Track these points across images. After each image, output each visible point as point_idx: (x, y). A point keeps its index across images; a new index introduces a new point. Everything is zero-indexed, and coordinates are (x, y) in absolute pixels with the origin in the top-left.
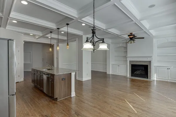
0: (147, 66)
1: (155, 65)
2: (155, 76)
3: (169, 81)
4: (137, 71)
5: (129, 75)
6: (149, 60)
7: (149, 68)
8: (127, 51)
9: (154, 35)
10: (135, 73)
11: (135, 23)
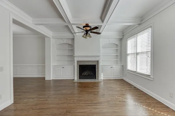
2: (102, 76)
3: (112, 78)
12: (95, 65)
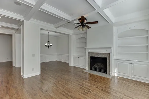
0: (106, 59)
1: (115, 57)
2: (116, 72)
3: (132, 79)
4: (96, 65)
5: (87, 68)
6: (107, 51)
7: (108, 61)
8: (86, 42)
9: (113, 22)
10: (94, 66)
11: (98, 12)
12: (106, 58)
